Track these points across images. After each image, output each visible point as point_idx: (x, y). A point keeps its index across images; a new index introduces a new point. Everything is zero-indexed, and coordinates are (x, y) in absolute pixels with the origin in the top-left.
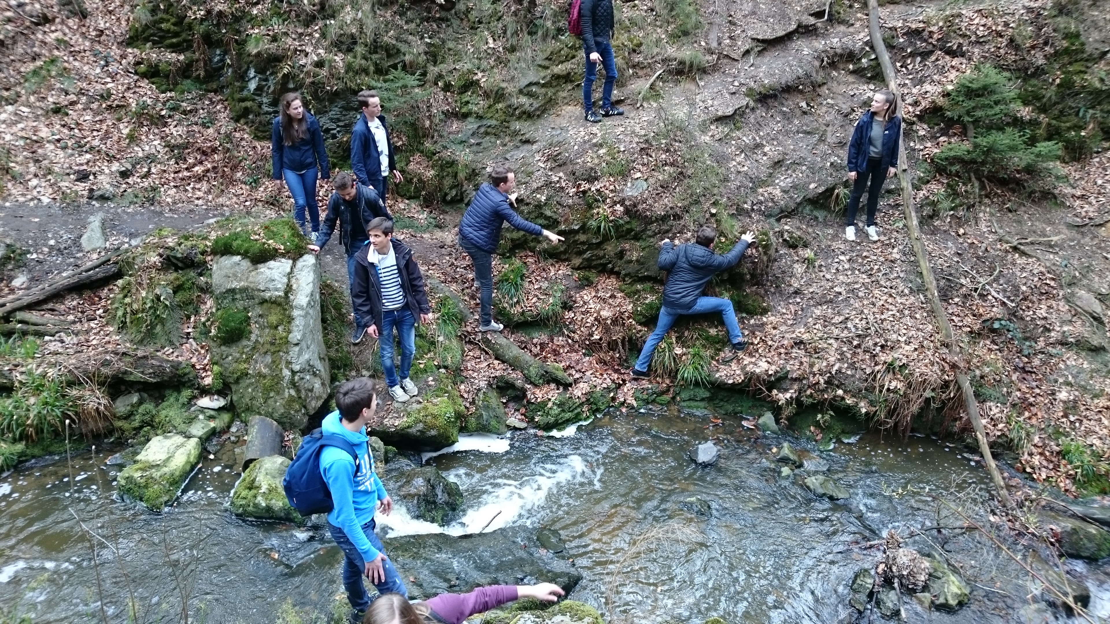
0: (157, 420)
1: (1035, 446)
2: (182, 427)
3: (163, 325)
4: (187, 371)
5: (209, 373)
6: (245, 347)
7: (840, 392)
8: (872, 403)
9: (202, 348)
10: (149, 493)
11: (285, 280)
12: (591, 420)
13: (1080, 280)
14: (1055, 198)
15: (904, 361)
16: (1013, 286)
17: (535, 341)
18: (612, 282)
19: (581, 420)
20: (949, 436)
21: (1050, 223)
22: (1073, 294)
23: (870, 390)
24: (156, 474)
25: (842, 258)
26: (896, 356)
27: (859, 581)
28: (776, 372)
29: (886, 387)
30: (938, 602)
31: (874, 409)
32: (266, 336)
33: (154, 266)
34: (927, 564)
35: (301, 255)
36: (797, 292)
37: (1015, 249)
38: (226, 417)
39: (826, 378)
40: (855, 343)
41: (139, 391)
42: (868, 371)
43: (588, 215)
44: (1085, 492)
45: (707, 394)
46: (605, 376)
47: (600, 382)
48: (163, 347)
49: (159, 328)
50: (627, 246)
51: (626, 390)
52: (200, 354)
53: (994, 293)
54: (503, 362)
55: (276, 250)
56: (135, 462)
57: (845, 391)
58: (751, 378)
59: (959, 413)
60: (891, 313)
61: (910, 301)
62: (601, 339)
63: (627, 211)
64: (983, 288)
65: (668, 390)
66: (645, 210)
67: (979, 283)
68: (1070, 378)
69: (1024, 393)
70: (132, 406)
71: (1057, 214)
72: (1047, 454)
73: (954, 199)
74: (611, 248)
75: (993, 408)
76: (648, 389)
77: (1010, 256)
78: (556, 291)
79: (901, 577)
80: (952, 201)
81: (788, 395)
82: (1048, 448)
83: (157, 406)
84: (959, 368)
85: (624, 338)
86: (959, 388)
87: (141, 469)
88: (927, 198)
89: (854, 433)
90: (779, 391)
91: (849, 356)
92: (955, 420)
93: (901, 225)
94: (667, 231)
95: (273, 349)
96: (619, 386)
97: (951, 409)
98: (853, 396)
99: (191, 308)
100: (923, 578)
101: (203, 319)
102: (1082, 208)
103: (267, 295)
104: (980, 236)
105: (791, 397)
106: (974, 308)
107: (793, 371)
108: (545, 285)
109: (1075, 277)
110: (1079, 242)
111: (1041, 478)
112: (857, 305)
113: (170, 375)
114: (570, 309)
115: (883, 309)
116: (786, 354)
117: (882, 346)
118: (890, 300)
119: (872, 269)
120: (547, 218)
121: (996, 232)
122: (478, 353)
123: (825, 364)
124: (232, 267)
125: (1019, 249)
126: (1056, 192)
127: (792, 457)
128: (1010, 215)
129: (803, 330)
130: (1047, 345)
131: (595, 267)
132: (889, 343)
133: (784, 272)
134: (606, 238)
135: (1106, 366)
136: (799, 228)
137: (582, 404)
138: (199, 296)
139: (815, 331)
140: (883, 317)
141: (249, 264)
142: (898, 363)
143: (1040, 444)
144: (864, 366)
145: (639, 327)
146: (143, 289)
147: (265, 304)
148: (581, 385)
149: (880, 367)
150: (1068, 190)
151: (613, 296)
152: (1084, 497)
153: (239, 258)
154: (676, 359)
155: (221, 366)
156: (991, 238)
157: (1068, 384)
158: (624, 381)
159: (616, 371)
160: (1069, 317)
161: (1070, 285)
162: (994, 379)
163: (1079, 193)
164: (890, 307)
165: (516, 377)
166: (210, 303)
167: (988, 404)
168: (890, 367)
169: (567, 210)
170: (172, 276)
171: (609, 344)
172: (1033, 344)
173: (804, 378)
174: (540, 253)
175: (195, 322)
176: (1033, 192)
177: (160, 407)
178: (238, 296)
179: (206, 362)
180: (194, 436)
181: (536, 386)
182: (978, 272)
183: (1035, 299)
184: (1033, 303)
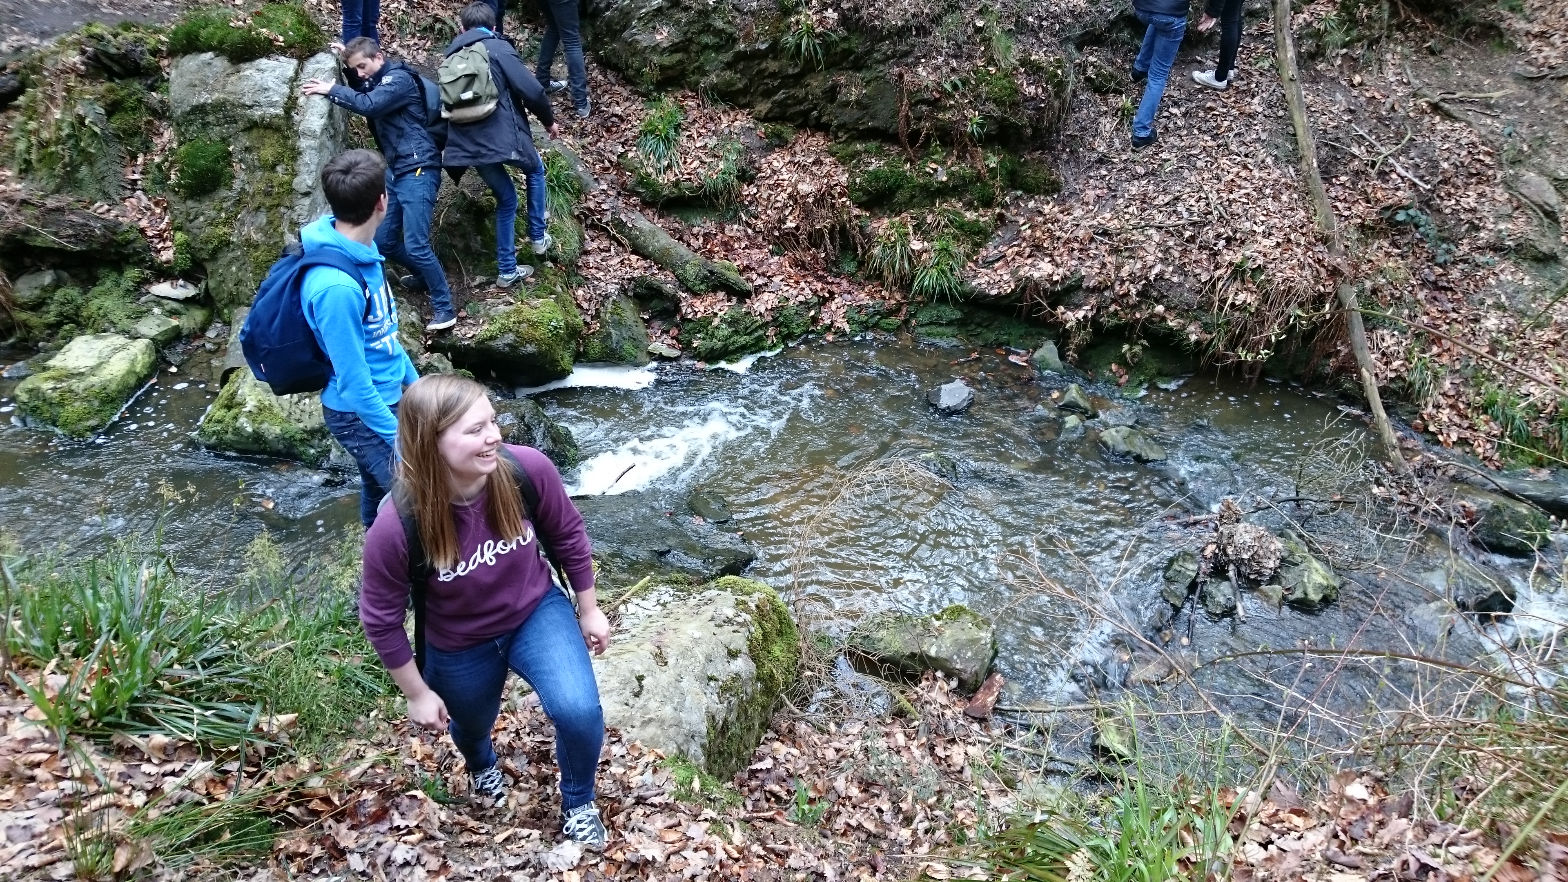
0: (84, 314)
1: (1444, 395)
2: (125, 323)
3: (91, 164)
4: (131, 236)
5: (169, 243)
6: (224, 199)
7: (1160, 308)
8: (1206, 328)
9: (157, 204)
10: (67, 413)
11: (286, 90)
12: (778, 351)
13: (1529, 156)
14: (1501, 35)
15: (1260, 261)
16: (1430, 160)
17: (695, 230)
18: (818, 141)
19: (763, 349)
20: (1317, 381)
21: (1491, 73)
22: (1516, 177)
23: (1205, 307)
24: (77, 385)
25: (1175, 111)
26: (1248, 253)
27: (1176, 566)
28: (1065, 278)
29: (1229, 302)
30: (1292, 598)
31: (1209, 337)
32: (257, 183)
33: (74, 70)
34: (1280, 545)
35: (313, 54)
36: (1102, 161)
37: (1436, 108)
38: (198, 315)
39: (1139, 287)
40: (1187, 234)
41: (54, 267)
42: (1204, 278)
43: (782, 26)
44: (1513, 462)
45: (958, 315)
46: (803, 284)
47: (795, 292)
48: (92, 203)
49: (84, 170)
50: (843, 80)
51: (834, 308)
52: (153, 214)
53: (1400, 170)
54: (645, 258)
55: (271, 42)
56: (45, 369)
57: (1168, 308)
58: (1026, 287)
59: (1335, 346)
60: (1243, 191)
61: (1275, 176)
62: (797, 228)
63: (844, 20)
64: (1385, 163)
65: (899, 310)
66: (871, 16)
67: (1380, 154)
68: (1503, 298)
69: (1434, 318)
70: (44, 289)
71: (1502, 60)
72: (1462, 406)
73: (1349, 29)
74: (816, 84)
75: (1387, 338)
76: (867, 307)
77: (1427, 119)
78: (729, 151)
79: (1239, 562)
80: (1347, 33)
81: (1080, 314)
82: (1464, 399)
83: (85, 293)
84: (1342, 275)
85: (833, 227)
86: (1340, 305)
87: (53, 378)
88: (1309, 24)
89: (1174, 376)
90: (1068, 308)
91: (1177, 255)
92: (1329, 356)
93: (1266, 64)
94: (906, 54)
95: (268, 202)
96: (824, 302)
97: (1323, 339)
98: (1179, 316)
99: (137, 141)
100: (1271, 564)
101: (157, 160)
102: (1540, 51)
103: (257, 113)
104: (1384, 88)
105: (1085, 317)
106: (1369, 190)
107: (1090, 277)
108: (712, 142)
109: (1521, 151)
110: (1531, 103)
111: (1450, 441)
112: (1193, 179)
113: (102, 240)
114: (751, 181)
115: (1231, 187)
116: (1081, 250)
117: (1229, 240)
118: (1243, 174)
119: (1219, 127)
120: (718, 33)
121: (1409, 83)
122: (605, 243)
123: (1139, 265)
124: (200, 69)
125: (1441, 108)
126: (1503, 25)
127: (1082, 403)
128: (1432, 59)
129: (1108, 216)
130: (1473, 250)
131: (791, 119)
132: (1238, 235)
133: (1083, 129)
134: (809, 68)
135: (1557, 283)
136: (1111, 63)
137: (765, 325)
138: (149, 122)
139: (1127, 217)
140: (1231, 197)
141: (226, 63)
142: (1250, 264)
143: (1452, 393)
144: (1198, 271)
145: (856, 211)
146: (57, 106)
147: (255, 131)
148: (766, 296)
149: (1222, 271)
150: (1521, 25)
151: (818, 162)
152: (1510, 468)
153: (210, 55)
154: (913, 257)
155: (188, 232)
156: (1401, 91)
157: (1499, 307)
158: (832, 294)
159: (820, 279)
160: (1508, 209)
161: (1513, 163)
162: (1392, 295)
163: (1536, 29)
164: (1244, 183)
165: (666, 281)
166: (168, 134)
167: (1380, 332)
168: (1238, 272)
169: (749, 19)
170: (101, 87)
171: (810, 235)
172: (1453, 247)
173: (1107, 288)
174: (705, 91)
175: (145, 164)
176: (1468, 24)
177: (89, 295)
178: (210, 118)
179: (163, 226)
180: (144, 336)
181: (695, 294)
182: (1378, 138)
183: (1459, 183)
184: (1457, 188)
